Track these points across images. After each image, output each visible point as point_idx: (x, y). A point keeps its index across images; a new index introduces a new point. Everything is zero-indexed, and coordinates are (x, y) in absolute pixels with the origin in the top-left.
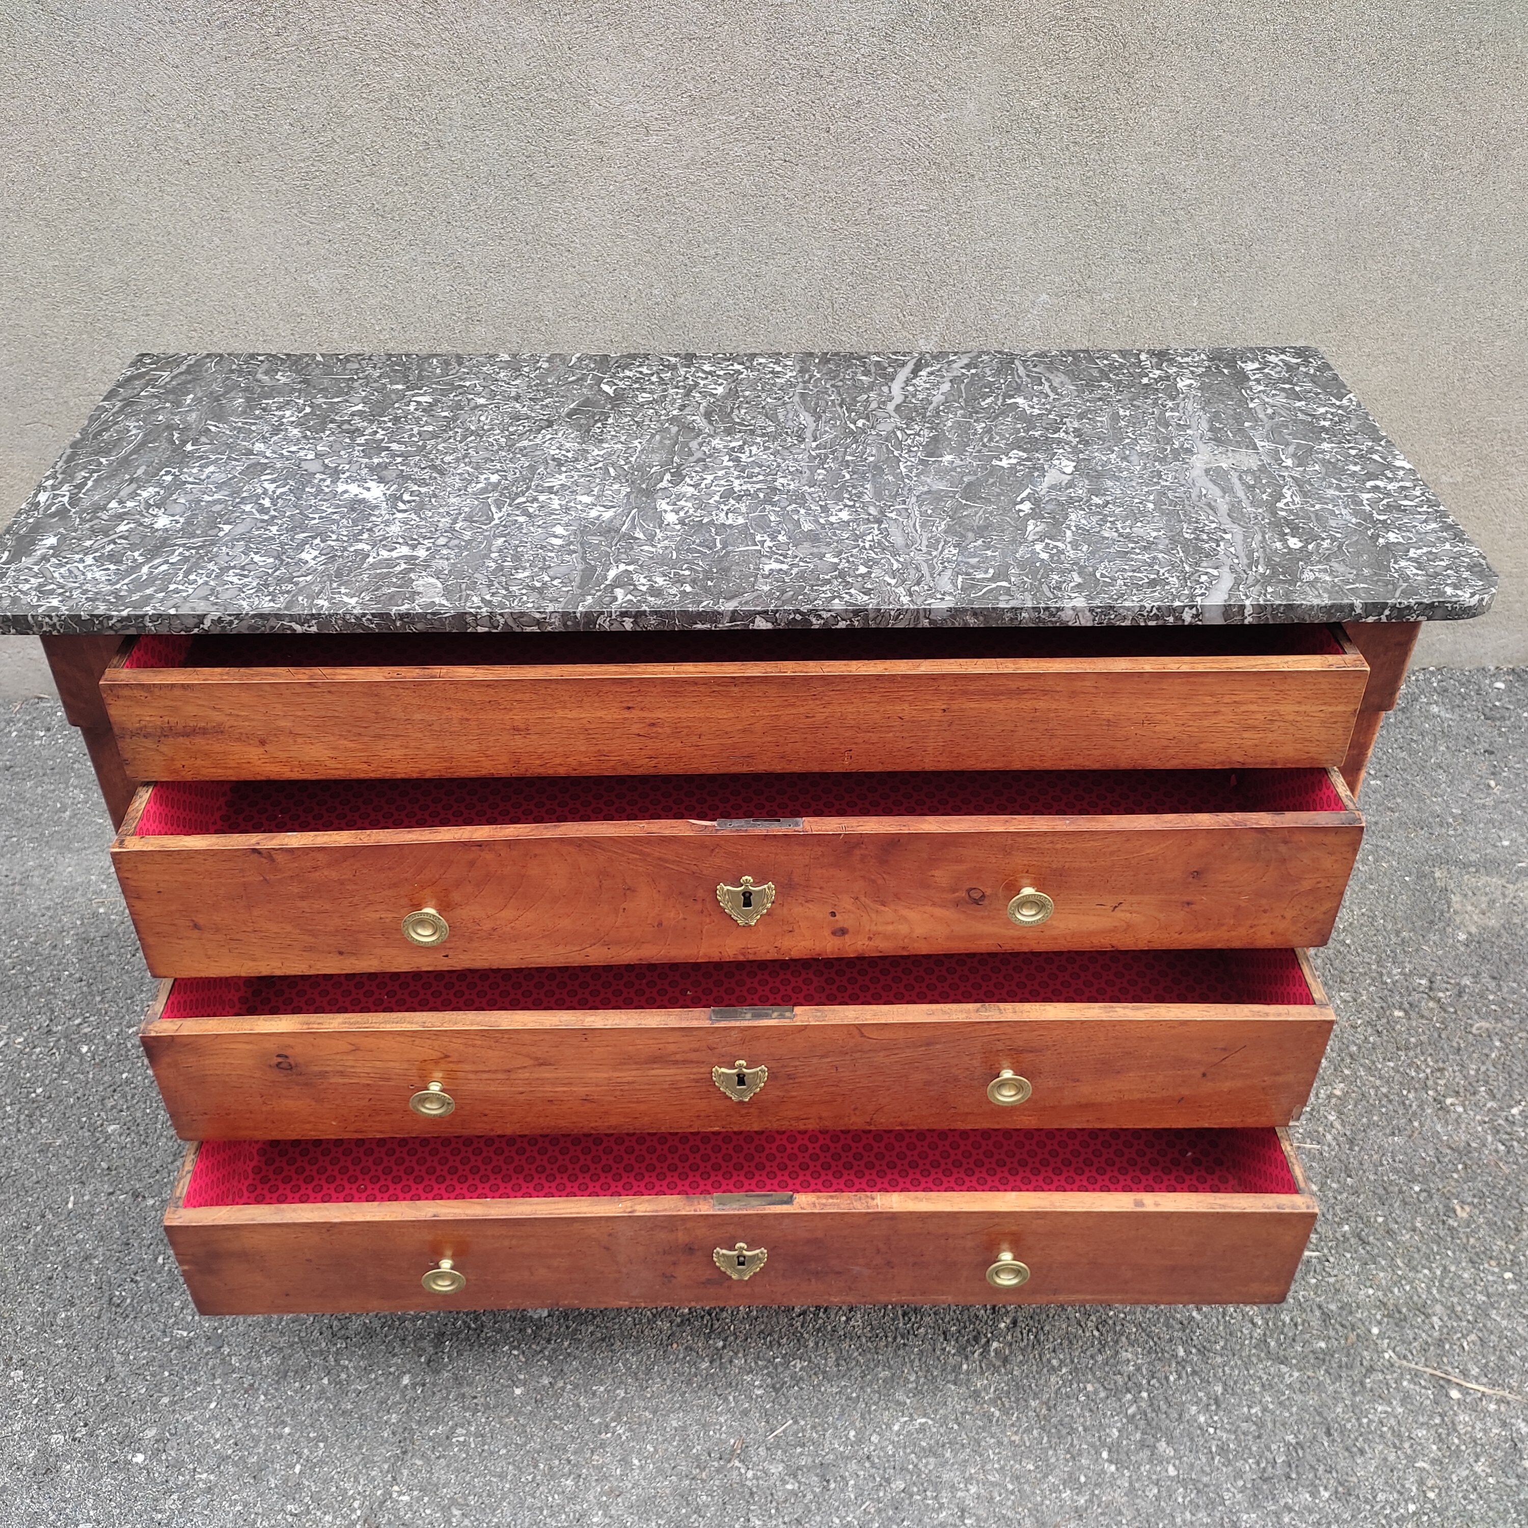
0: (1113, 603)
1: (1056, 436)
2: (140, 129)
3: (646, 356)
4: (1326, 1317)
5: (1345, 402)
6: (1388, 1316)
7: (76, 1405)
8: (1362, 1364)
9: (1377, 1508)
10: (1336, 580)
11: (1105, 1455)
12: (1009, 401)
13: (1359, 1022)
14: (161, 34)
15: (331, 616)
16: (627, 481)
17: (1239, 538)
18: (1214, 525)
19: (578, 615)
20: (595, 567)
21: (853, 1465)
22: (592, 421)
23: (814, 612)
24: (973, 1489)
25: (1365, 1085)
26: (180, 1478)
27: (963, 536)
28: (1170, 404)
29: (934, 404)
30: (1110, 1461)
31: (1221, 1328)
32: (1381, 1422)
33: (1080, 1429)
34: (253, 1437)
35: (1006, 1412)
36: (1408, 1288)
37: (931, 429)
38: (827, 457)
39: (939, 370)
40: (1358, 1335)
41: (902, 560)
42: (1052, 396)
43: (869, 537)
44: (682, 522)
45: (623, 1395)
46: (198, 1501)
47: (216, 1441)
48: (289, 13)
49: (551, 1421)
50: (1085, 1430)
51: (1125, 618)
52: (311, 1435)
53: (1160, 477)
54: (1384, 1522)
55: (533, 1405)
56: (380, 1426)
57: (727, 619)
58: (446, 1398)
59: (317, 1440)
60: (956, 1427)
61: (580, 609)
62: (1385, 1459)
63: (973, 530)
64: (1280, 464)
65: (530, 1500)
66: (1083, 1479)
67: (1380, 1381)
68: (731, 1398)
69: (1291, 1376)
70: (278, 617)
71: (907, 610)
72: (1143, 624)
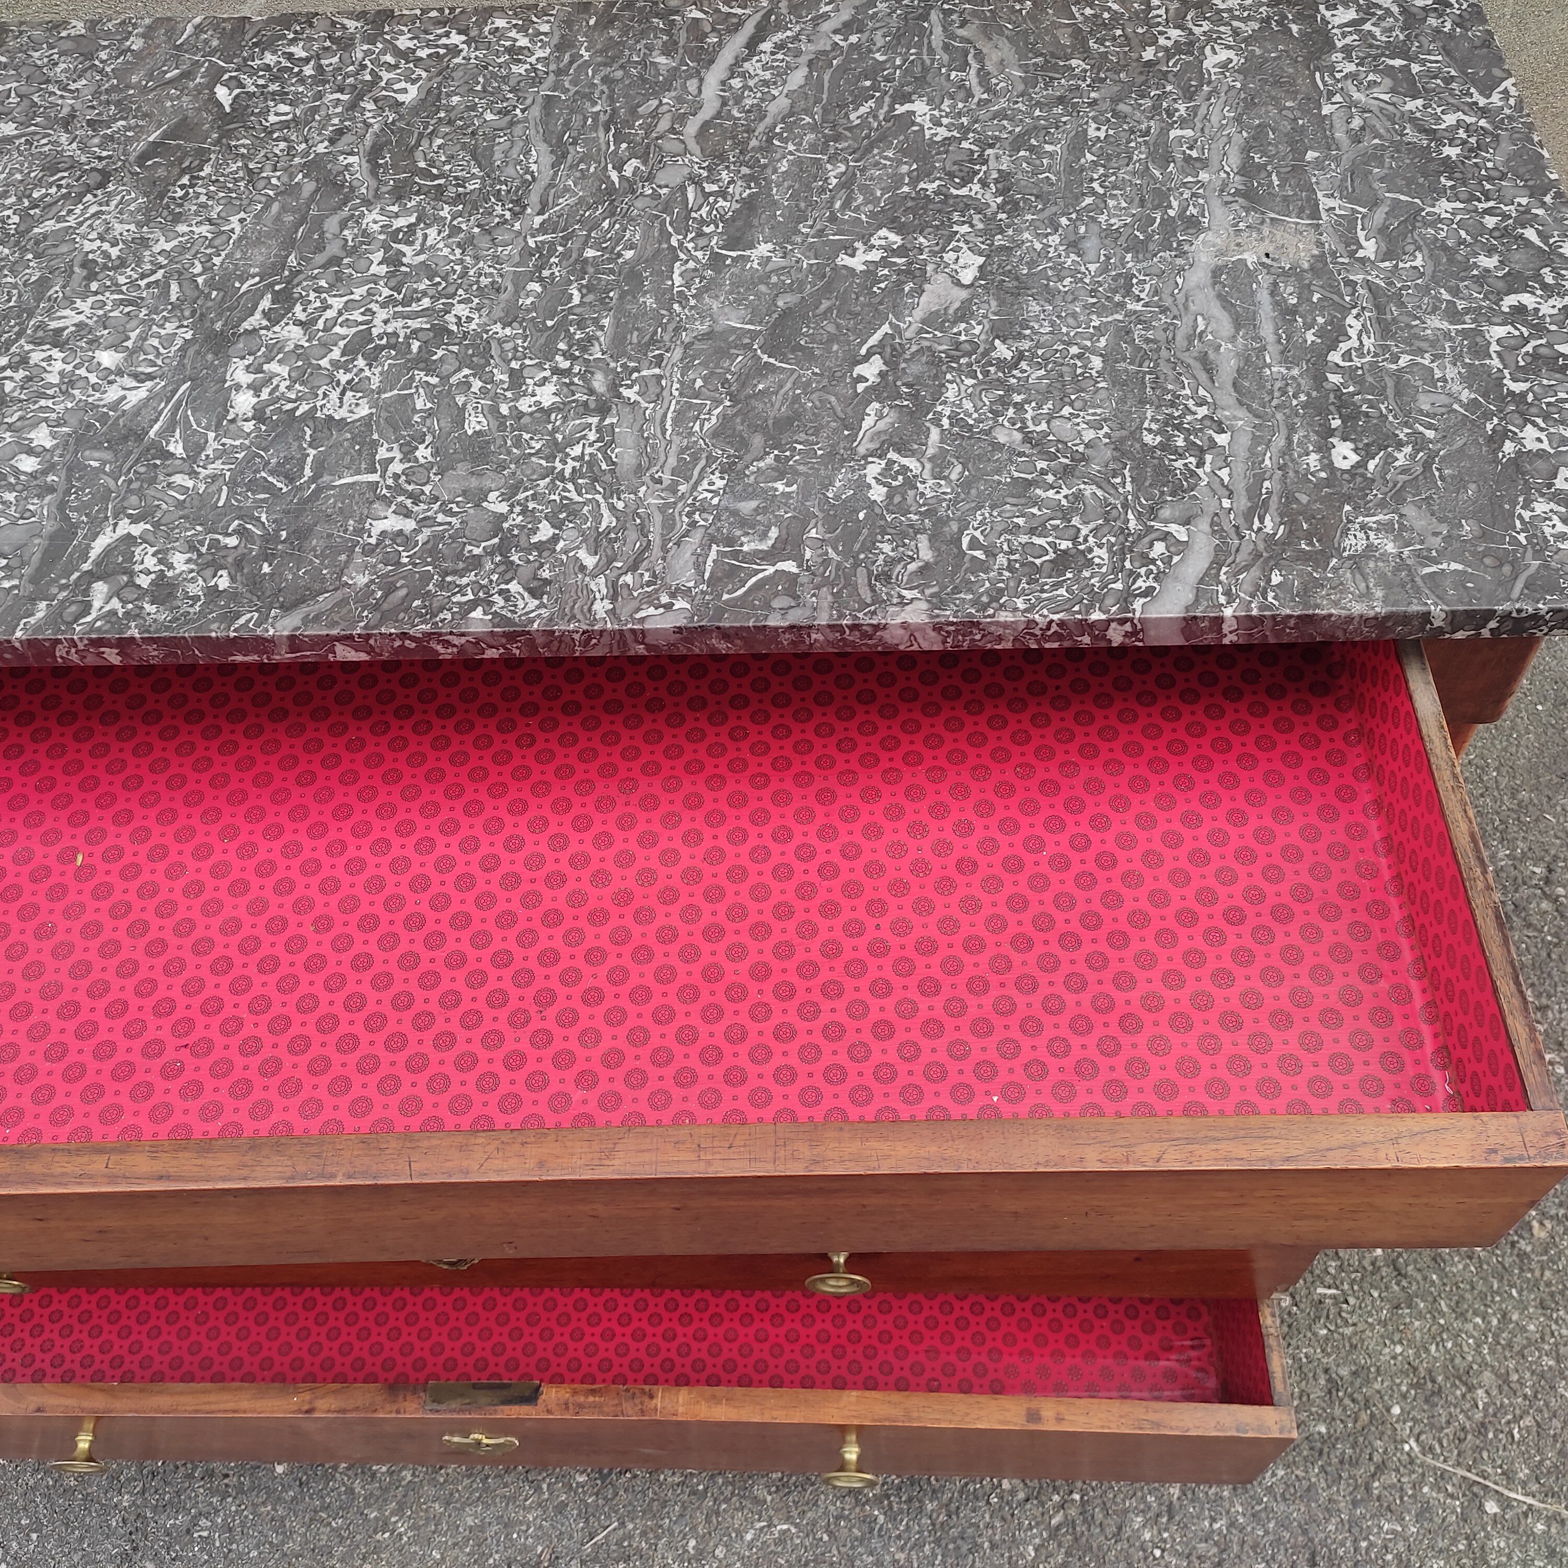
0: (978, 616)
1: (964, 191)
3: (309, 20)
4: (1333, 1386)
5: (1496, 98)
6: (1417, 1386)
8: (1371, 1459)
10: (1406, 552)
12: (900, 109)
16: (194, 312)
17: (1245, 440)
18: (1202, 411)
19: (15, 645)
20: (76, 526)
22: (176, 171)
23: (435, 637)
27: (744, 444)
28: (1182, 108)
29: (768, 121)
32: (1386, 1547)
33: (986, 1545)
35: (892, 1518)
36: (1449, 1345)
37: (748, 179)
38: (552, 251)
39: (796, 39)
40: (1372, 1415)
41: (620, 505)
42: (979, 94)
43: (576, 451)
44: (259, 415)
45: (409, 1478)
49: (315, 1511)
50: (992, 1548)
51: (1000, 639)
53: (1128, 292)
55: (297, 1489)
56: (107, 1510)
57: (284, 648)
58: (190, 1476)
60: (826, 1538)
61: (19, 634)
63: (764, 430)
64: (1352, 255)
67: (1392, 1486)
68: (545, 1486)
71: (602, 632)
72: (1034, 646)
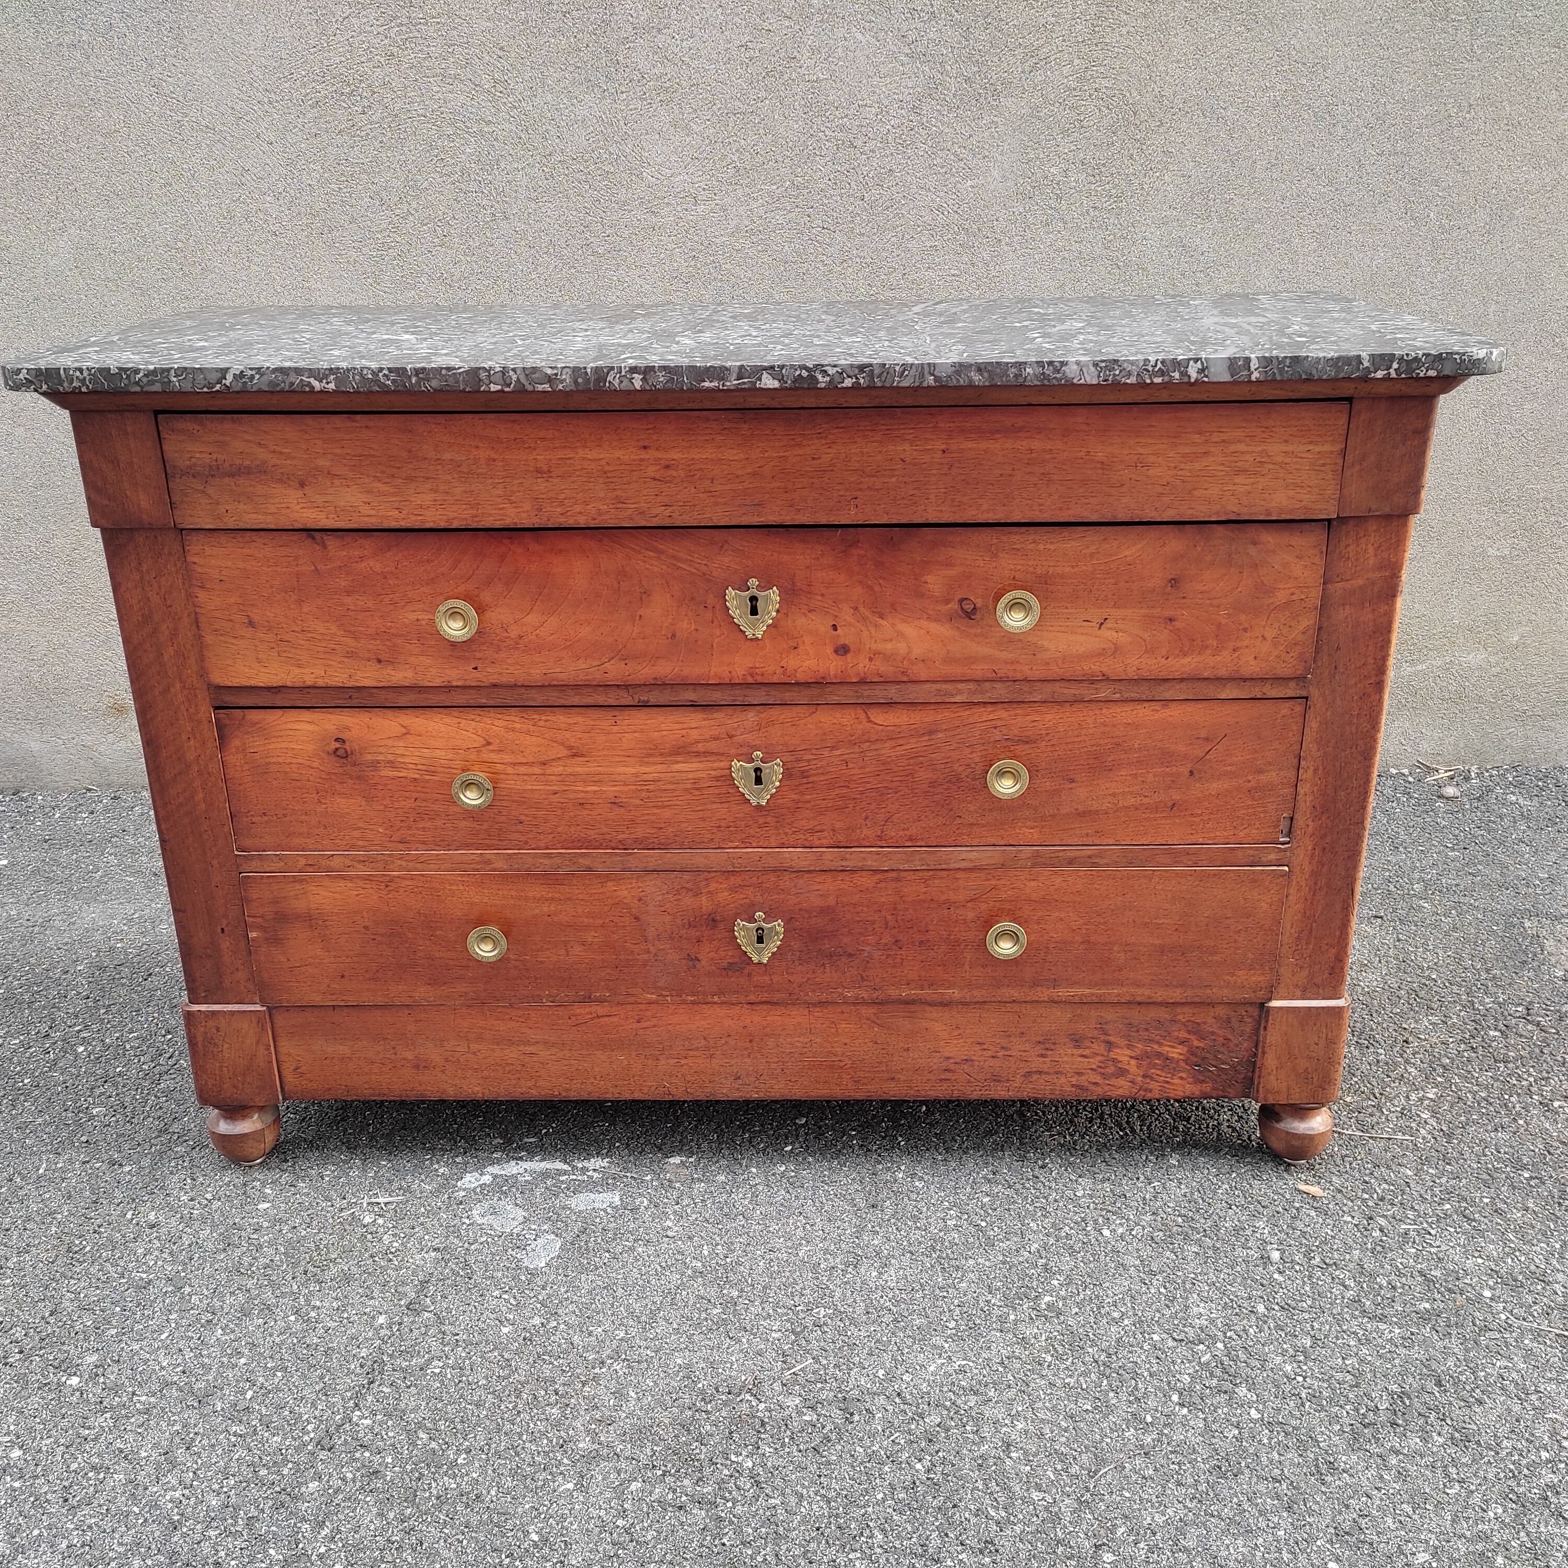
0: (1117, 356)
1: (1069, 317)
4: (1429, 1282)
6: (1502, 1282)
7: (14, 1334)
8: (1474, 1325)
9: (1503, 1453)
11: (1175, 1398)
12: (1025, 310)
13: (1451, 1040)
15: (348, 370)
16: (649, 333)
17: (1246, 339)
19: (589, 370)
20: (609, 354)
21: (881, 1400)
22: (622, 320)
23: (820, 367)
24: (1020, 1426)
25: (1461, 1090)
26: (117, 1399)
27: (971, 343)
28: (1182, 308)
29: (952, 312)
30: (1182, 1405)
31: (1308, 1289)
32: (1502, 1376)
33: (1146, 1374)
34: (203, 1366)
35: (1059, 1357)
36: (1523, 1259)
37: (947, 318)
38: (844, 326)
40: (1468, 1298)
41: (909, 350)
42: (1067, 308)
43: (880, 345)
44: (698, 343)
46: (133, 1420)
47: (162, 1368)
49: (539, 1356)
50: (1151, 1375)
51: (1129, 374)
52: (269, 1365)
53: (1169, 326)
54: (1512, 1467)
55: (521, 1342)
56: (347, 1358)
57: (734, 376)
58: (424, 1336)
59: (275, 1369)
61: (591, 365)
62: (1509, 1410)
63: (982, 342)
65: (508, 1426)
66: (1149, 1419)
67: (1498, 1339)
68: (744, 1340)
69: (1390, 1332)
70: (298, 371)
71: (912, 364)
72: (1148, 381)
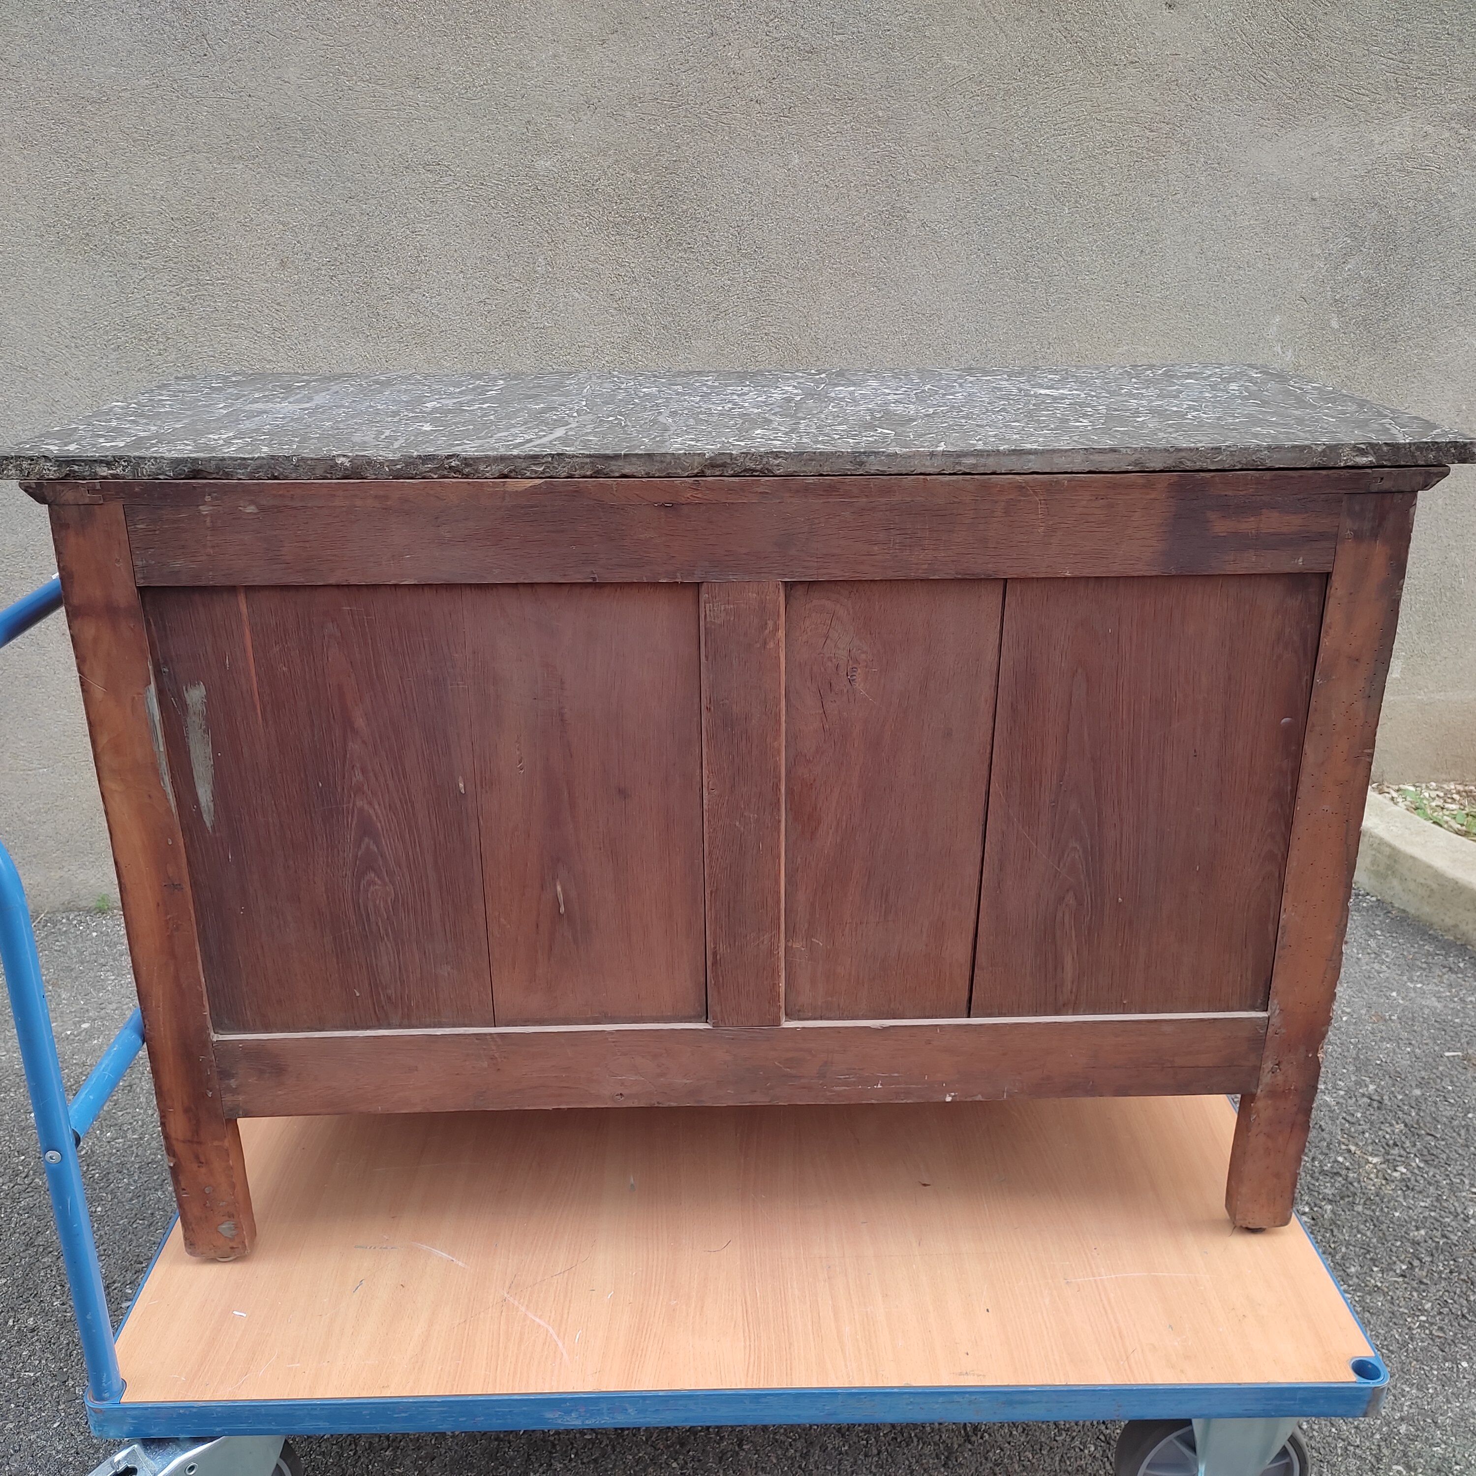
2: (46, 426)
14: (68, 355)
34: (93, 1446)
47: (58, 1452)
48: (169, 338)
